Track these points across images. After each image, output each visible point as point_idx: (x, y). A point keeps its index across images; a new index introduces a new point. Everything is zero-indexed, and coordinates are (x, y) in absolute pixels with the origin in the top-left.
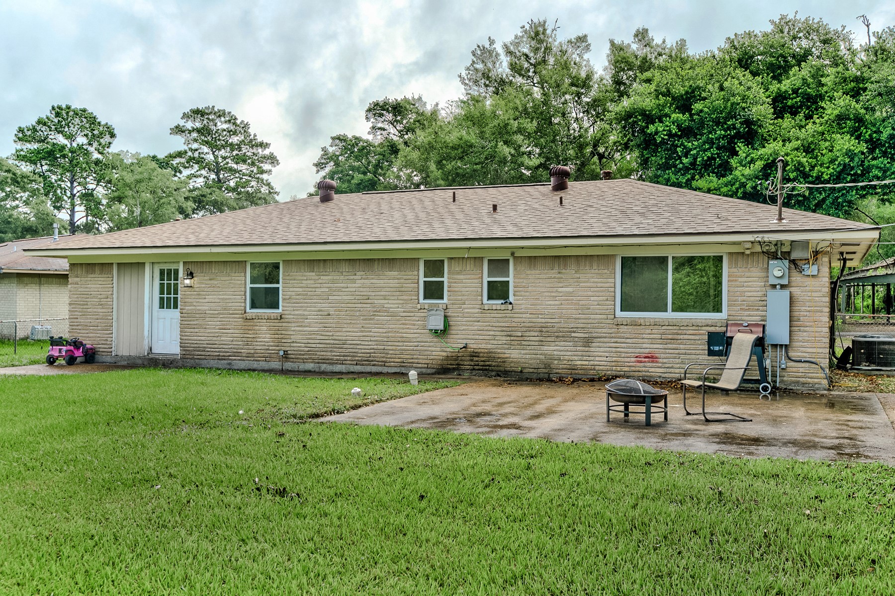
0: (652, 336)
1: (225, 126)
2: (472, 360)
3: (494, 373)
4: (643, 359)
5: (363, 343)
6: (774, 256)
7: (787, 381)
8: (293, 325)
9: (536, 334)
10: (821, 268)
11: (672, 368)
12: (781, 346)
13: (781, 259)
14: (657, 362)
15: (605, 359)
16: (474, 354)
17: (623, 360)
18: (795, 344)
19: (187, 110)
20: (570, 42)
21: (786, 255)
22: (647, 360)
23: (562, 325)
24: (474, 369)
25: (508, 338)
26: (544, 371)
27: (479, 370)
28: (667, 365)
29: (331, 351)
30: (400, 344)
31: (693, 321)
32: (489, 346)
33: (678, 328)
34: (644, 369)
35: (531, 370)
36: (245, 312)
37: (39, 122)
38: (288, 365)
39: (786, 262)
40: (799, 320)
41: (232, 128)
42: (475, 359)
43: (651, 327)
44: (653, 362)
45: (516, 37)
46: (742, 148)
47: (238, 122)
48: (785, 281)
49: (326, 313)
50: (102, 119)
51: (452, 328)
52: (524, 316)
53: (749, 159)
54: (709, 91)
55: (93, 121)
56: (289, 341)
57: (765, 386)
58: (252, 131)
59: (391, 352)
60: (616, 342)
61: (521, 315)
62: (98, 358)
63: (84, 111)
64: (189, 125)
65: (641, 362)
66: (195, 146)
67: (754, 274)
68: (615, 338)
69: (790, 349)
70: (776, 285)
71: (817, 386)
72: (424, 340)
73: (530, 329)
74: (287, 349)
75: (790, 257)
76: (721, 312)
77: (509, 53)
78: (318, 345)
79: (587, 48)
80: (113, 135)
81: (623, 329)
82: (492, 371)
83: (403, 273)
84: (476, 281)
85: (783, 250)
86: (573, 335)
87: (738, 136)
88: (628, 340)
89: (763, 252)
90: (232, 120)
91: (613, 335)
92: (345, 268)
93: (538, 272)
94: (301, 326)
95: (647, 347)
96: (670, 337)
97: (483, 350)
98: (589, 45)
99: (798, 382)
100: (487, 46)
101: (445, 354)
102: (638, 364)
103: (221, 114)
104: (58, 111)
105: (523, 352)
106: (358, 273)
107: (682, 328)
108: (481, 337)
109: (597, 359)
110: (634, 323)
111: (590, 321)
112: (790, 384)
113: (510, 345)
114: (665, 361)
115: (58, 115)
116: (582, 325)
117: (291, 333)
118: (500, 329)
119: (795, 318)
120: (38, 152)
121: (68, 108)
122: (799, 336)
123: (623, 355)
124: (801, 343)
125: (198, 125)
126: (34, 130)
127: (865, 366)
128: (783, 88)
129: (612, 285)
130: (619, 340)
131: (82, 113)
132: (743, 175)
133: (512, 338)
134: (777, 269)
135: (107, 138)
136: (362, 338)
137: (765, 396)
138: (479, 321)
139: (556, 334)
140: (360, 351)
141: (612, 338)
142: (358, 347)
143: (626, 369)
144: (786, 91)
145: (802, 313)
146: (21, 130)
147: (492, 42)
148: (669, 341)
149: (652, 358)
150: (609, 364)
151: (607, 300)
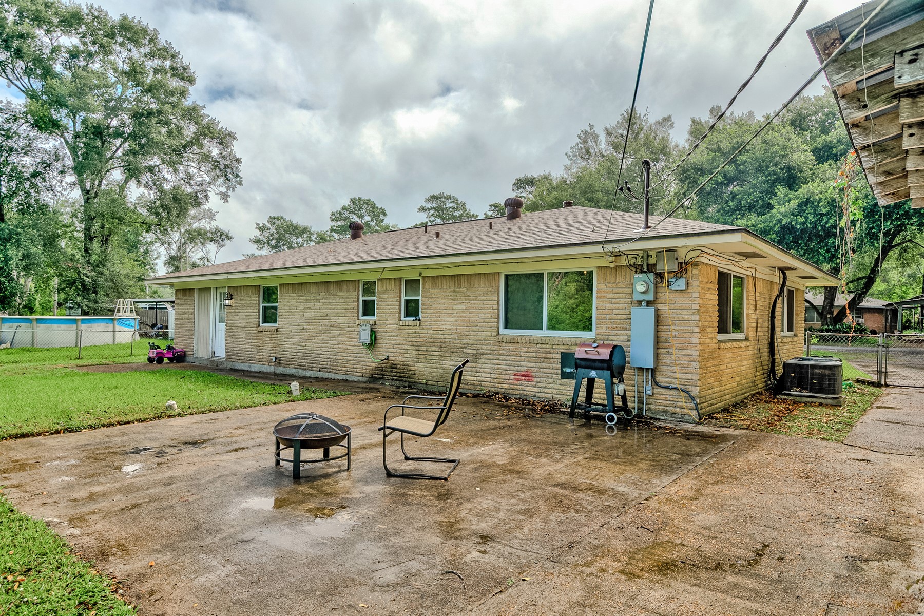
0: (528, 354)
1: (451, 205)
2: (392, 371)
3: (407, 384)
4: (521, 378)
5: (323, 353)
6: (639, 269)
7: (654, 409)
8: (284, 336)
9: (436, 349)
10: (690, 281)
11: (545, 387)
12: (647, 369)
13: (646, 272)
14: (532, 381)
15: (489, 375)
16: (394, 366)
17: (503, 377)
18: (663, 368)
19: (428, 196)
20: (658, 122)
21: (651, 268)
22: (523, 378)
23: (457, 341)
24: (393, 380)
25: (417, 352)
26: (443, 384)
27: (396, 380)
28: (541, 385)
29: (305, 359)
30: (346, 354)
31: (564, 339)
32: (404, 359)
33: (550, 346)
34: (520, 387)
35: (433, 383)
36: (259, 326)
37: (343, 209)
38: (280, 370)
39: (651, 276)
40: (667, 341)
41: (455, 206)
42: (395, 370)
43: (528, 345)
44: (528, 380)
45: (618, 123)
46: (781, 190)
47: (459, 202)
48: (650, 297)
49: (302, 327)
50: (379, 205)
51: (379, 342)
52: (429, 331)
53: (787, 199)
54: (753, 145)
55: (374, 206)
56: (281, 349)
57: (610, 416)
58: (468, 207)
59: (340, 361)
60: (498, 359)
61: (426, 331)
62: (188, 359)
63: (369, 200)
64: (429, 206)
65: (518, 380)
66: (433, 219)
67: (621, 290)
68: (497, 355)
69: (657, 373)
70: (641, 301)
71: (686, 417)
72: (361, 352)
73: (432, 344)
74: (280, 356)
75: (656, 270)
76: (591, 330)
77: (608, 134)
78: (298, 354)
79: (672, 126)
80: (385, 215)
81: (504, 346)
82: (405, 382)
83: (348, 293)
84: (395, 300)
85: (650, 263)
86: (465, 351)
87: (778, 180)
88: (508, 358)
89: (631, 265)
90: (455, 201)
91: (496, 352)
92: (313, 289)
93: (439, 290)
94: (288, 338)
95: (525, 365)
96: (543, 355)
97: (399, 363)
98: (673, 123)
99: (666, 411)
100: (588, 130)
101: (374, 365)
102: (516, 382)
103: (448, 198)
104: (353, 201)
105: (428, 365)
106: (321, 294)
107: (554, 347)
108: (398, 351)
109: (483, 375)
110: (513, 341)
111: (478, 338)
112: (658, 414)
113: (418, 359)
114: (539, 380)
115: (354, 203)
116: (471, 342)
117: (282, 343)
118: (411, 343)
119: (663, 339)
120: (342, 226)
121: (360, 199)
122: (666, 359)
123: (504, 372)
124: (669, 368)
125: (435, 205)
126: (340, 213)
127: (796, 391)
128: (829, 139)
129: (496, 302)
130: (501, 357)
131: (368, 202)
132: (779, 213)
133: (420, 352)
134: (641, 283)
135: (382, 217)
136: (323, 349)
137: (610, 428)
138: (397, 336)
139: (452, 350)
140: (321, 360)
141: (495, 355)
142: (321, 356)
143: (506, 386)
144: (831, 142)
145: (669, 333)
146: (333, 214)
147: (592, 127)
148: (543, 360)
149: (527, 376)
150: (492, 380)
151: (491, 317)
